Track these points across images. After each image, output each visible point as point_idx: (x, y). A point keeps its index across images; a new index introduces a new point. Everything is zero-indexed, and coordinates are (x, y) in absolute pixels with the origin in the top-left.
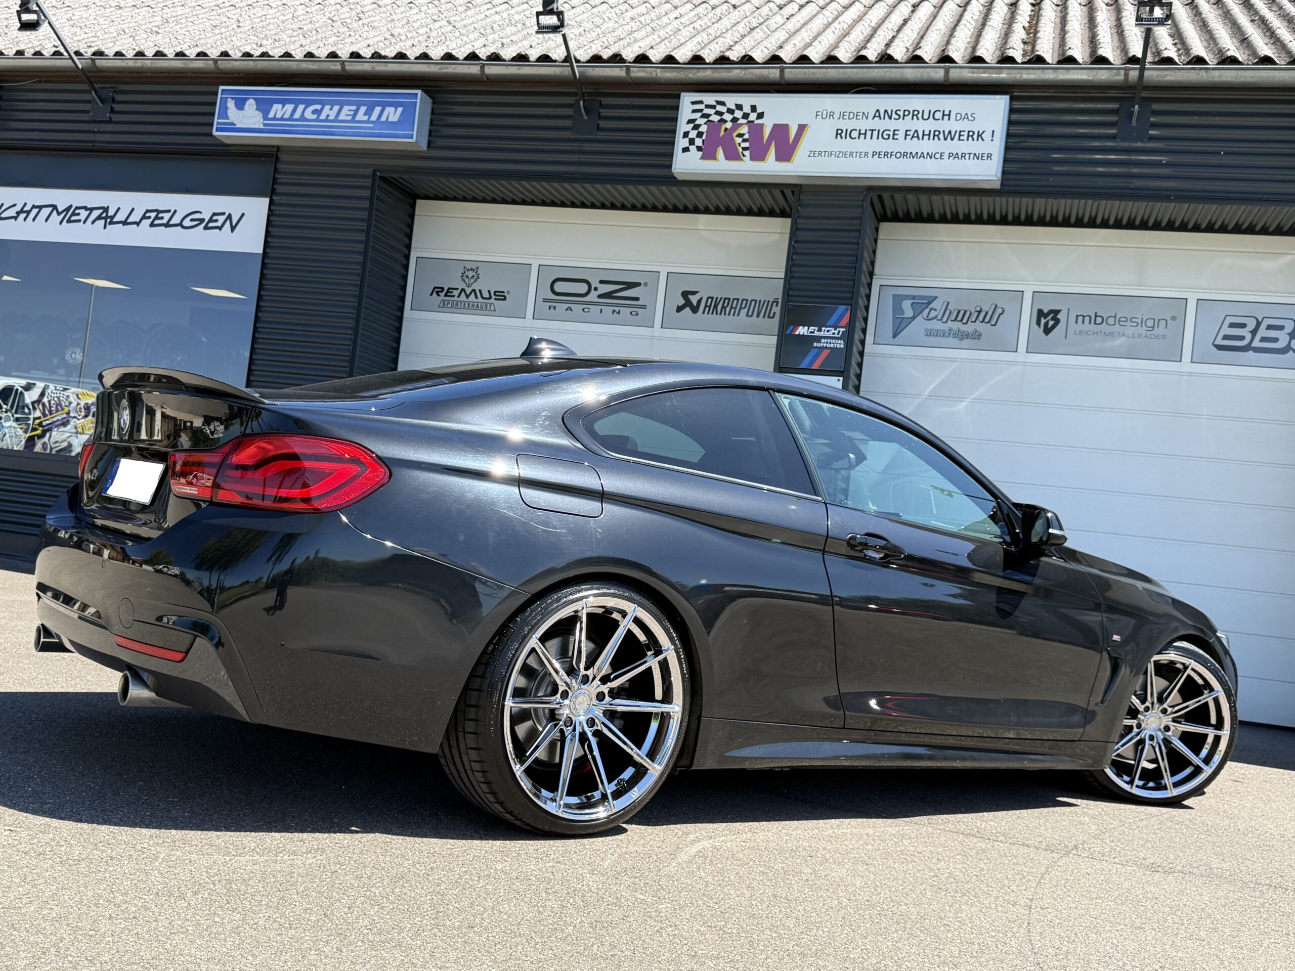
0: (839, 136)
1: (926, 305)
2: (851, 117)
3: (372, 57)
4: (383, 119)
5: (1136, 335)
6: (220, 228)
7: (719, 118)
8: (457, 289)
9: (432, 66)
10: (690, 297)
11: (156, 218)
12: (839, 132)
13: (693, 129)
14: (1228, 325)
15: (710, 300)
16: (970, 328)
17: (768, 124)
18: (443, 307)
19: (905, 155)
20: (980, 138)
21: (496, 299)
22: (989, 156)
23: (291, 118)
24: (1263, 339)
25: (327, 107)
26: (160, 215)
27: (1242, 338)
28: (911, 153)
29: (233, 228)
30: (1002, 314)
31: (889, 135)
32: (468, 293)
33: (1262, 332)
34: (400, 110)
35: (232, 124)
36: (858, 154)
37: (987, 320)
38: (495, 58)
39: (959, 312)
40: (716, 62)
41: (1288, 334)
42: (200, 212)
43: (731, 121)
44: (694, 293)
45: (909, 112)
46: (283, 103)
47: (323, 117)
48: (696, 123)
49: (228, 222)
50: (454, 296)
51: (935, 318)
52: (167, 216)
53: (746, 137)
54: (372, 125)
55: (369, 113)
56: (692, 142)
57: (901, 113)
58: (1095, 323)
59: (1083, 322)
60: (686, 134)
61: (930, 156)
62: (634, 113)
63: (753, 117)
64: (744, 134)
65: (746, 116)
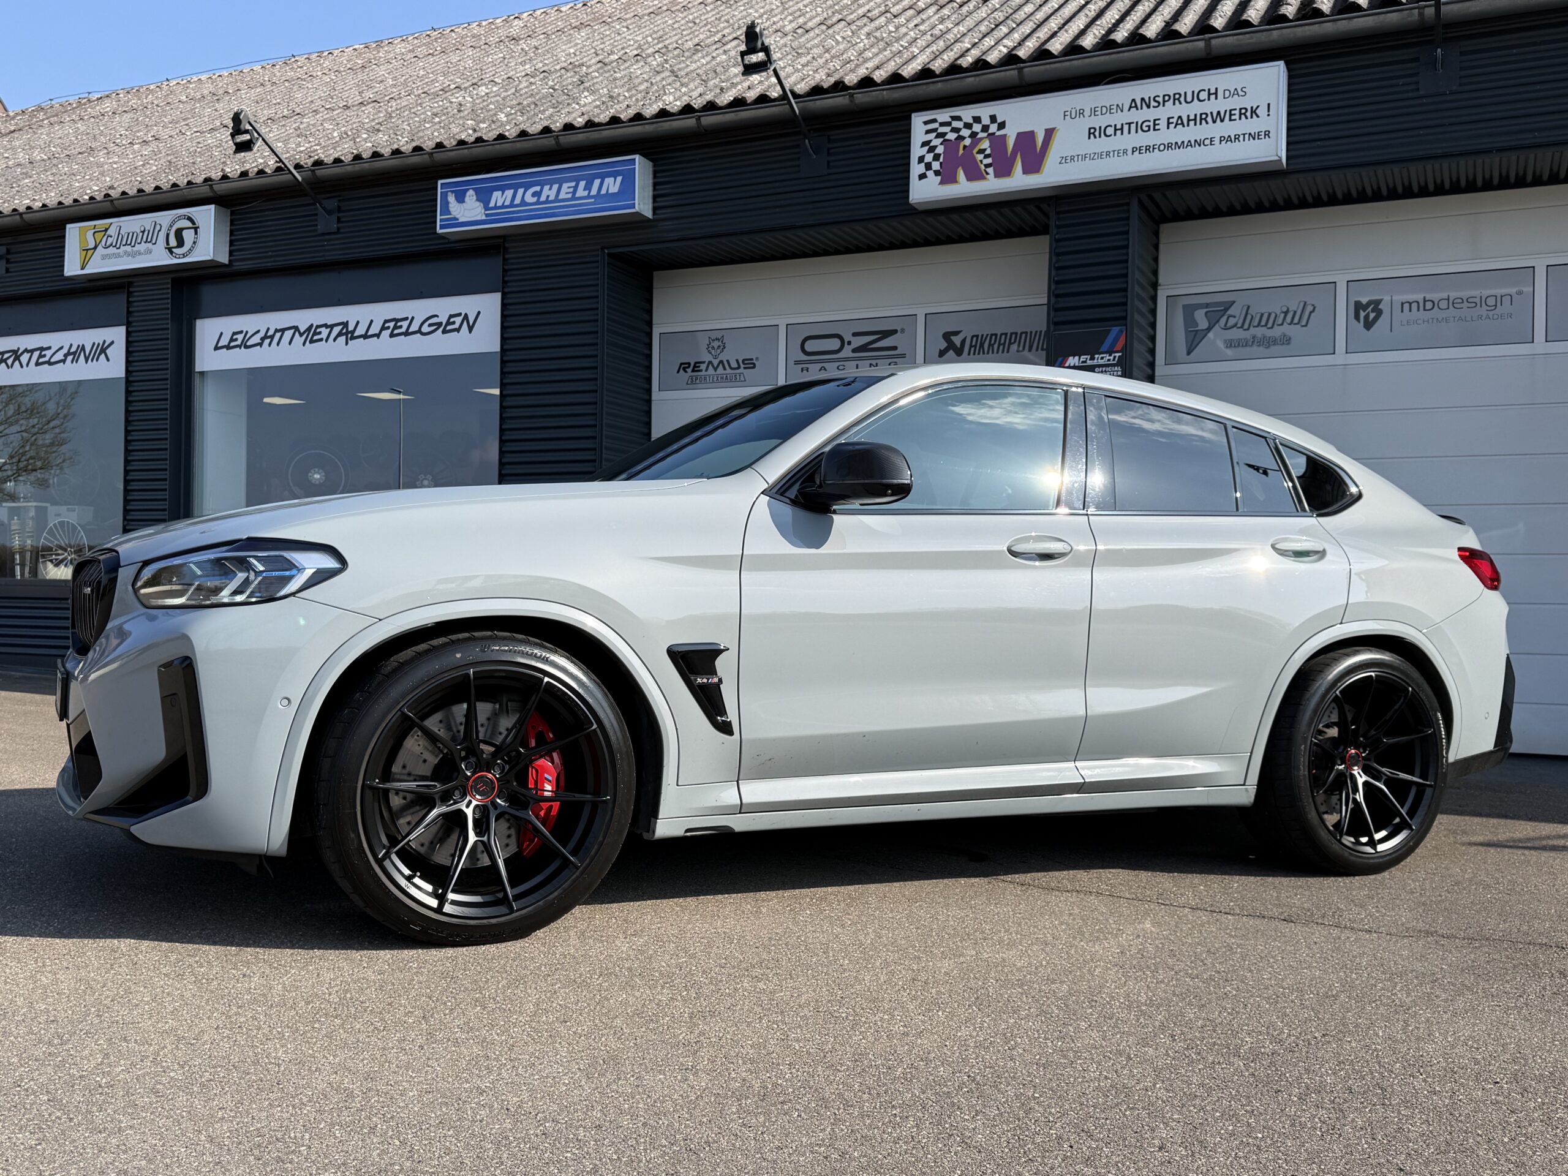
0: (1092, 136)
1: (1222, 313)
2: (1104, 111)
3: (586, 126)
4: (603, 191)
5: (1475, 318)
6: (458, 330)
7: (956, 135)
8: (704, 362)
10: (952, 338)
11: (395, 328)
12: (1092, 131)
13: (929, 152)
15: (975, 339)
16: (1277, 332)
17: (1011, 133)
18: (692, 383)
19: (1169, 146)
20: (1254, 115)
21: (745, 368)
22: (1267, 134)
23: (512, 205)
25: (547, 187)
26: (399, 324)
28: (1176, 143)
29: (471, 329)
30: (1313, 311)
31: (1149, 126)
32: (715, 365)
34: (619, 179)
35: (455, 219)
36: (1116, 153)
37: (1296, 320)
38: (711, 106)
39: (1262, 315)
40: (947, 72)
42: (437, 316)
43: (970, 137)
44: (956, 333)
45: (1169, 96)
46: (503, 189)
48: (932, 144)
49: (465, 323)
50: (701, 371)
51: (1235, 325)
52: (405, 324)
53: (988, 152)
54: (592, 200)
55: (588, 187)
56: (928, 166)
57: (1160, 99)
58: (1425, 310)
59: (1410, 311)
60: (921, 159)
61: (1198, 143)
62: (865, 143)
63: (993, 128)
64: (985, 150)
65: (985, 128)
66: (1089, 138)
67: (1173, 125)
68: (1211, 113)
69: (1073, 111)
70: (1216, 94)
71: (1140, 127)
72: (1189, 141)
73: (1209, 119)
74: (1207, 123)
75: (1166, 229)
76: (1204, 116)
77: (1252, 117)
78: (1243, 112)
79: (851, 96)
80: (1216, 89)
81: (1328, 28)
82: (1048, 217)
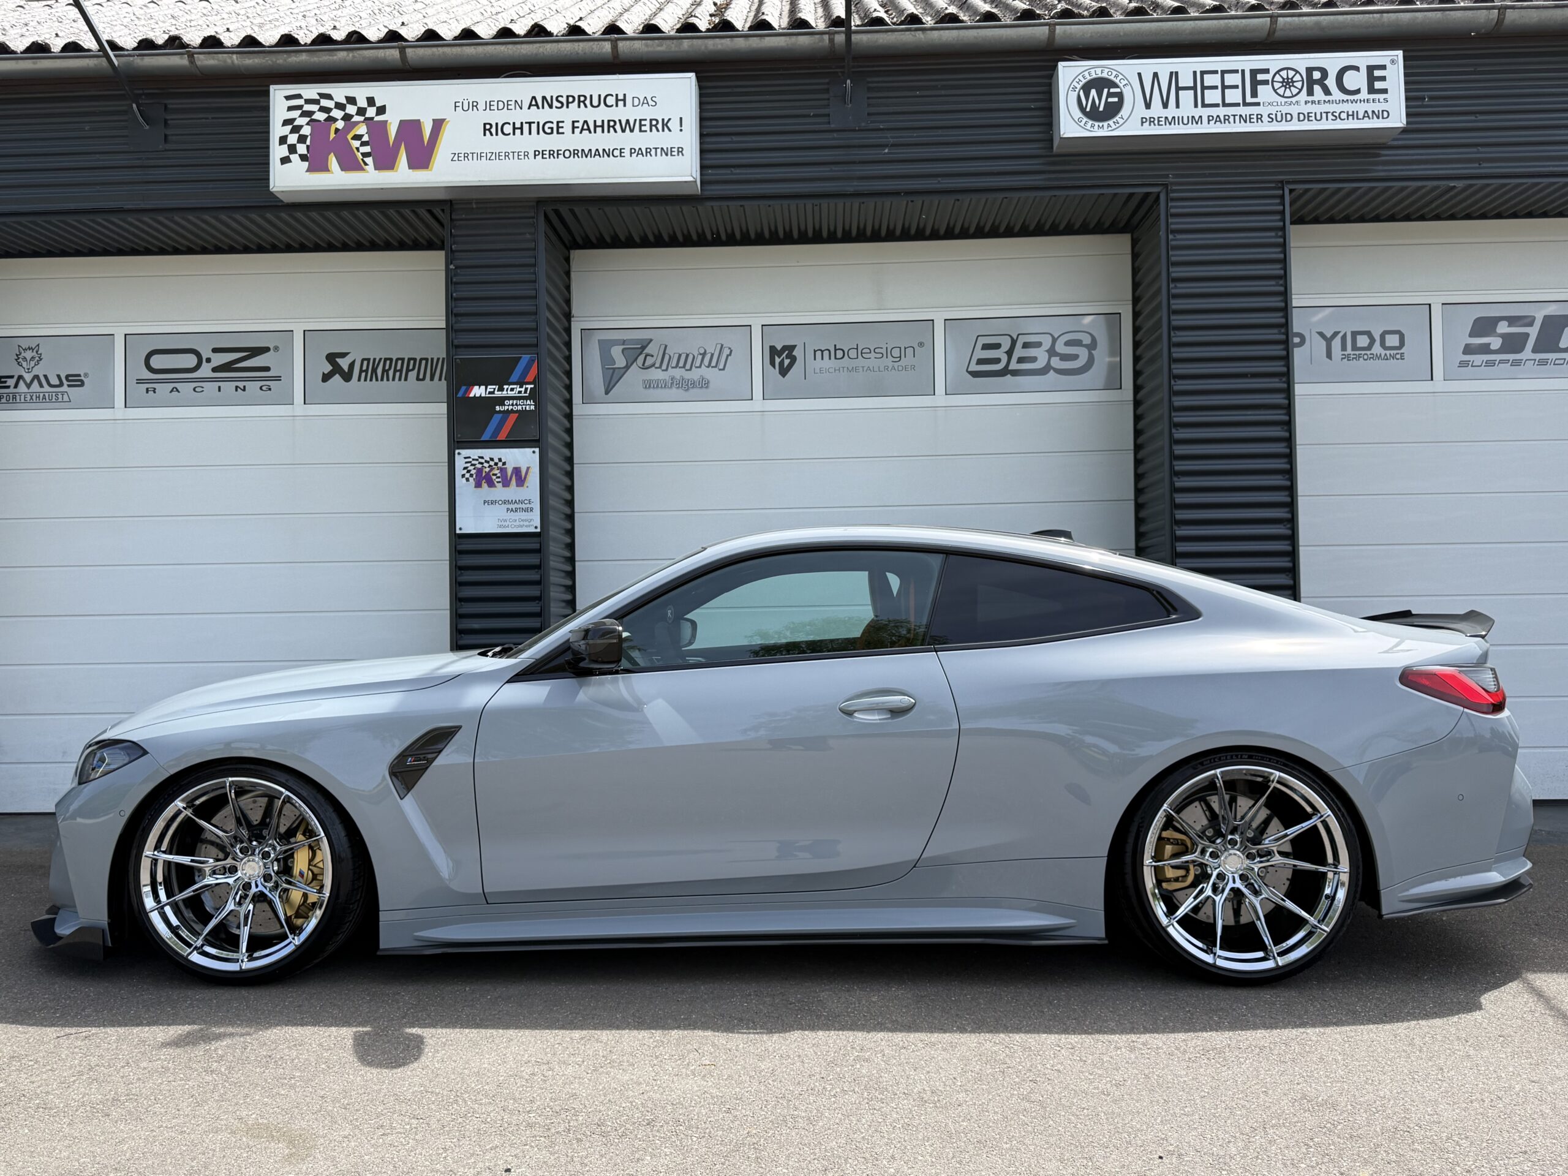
0: (487, 132)
1: (640, 351)
2: (500, 107)
5: (882, 368)
7: (327, 115)
8: (12, 377)
10: (337, 360)
12: (488, 127)
13: (292, 132)
14: (981, 347)
15: (365, 363)
16: (695, 374)
17: (393, 120)
19: (575, 153)
20: (665, 128)
21: (69, 386)
22: (682, 151)
24: (1021, 360)
27: (997, 361)
31: (552, 128)
32: (28, 381)
33: (1019, 352)
36: (516, 154)
40: (314, 42)
41: (1047, 351)
43: (342, 119)
44: (343, 355)
45: (574, 98)
48: (295, 124)
50: (8, 387)
53: (366, 138)
56: (292, 149)
57: (564, 100)
58: (836, 358)
59: (822, 358)
60: (283, 140)
61: (608, 153)
62: (213, 118)
63: (371, 112)
64: (362, 136)
65: (361, 111)
66: (485, 135)
67: (579, 130)
68: (620, 121)
69: (466, 103)
70: (624, 100)
71: (541, 128)
72: (597, 150)
73: (618, 127)
74: (615, 131)
75: (576, 255)
76: (612, 124)
77: (663, 130)
78: (653, 124)
79: (191, 56)
80: (625, 95)
81: (740, 44)
82: (442, 225)
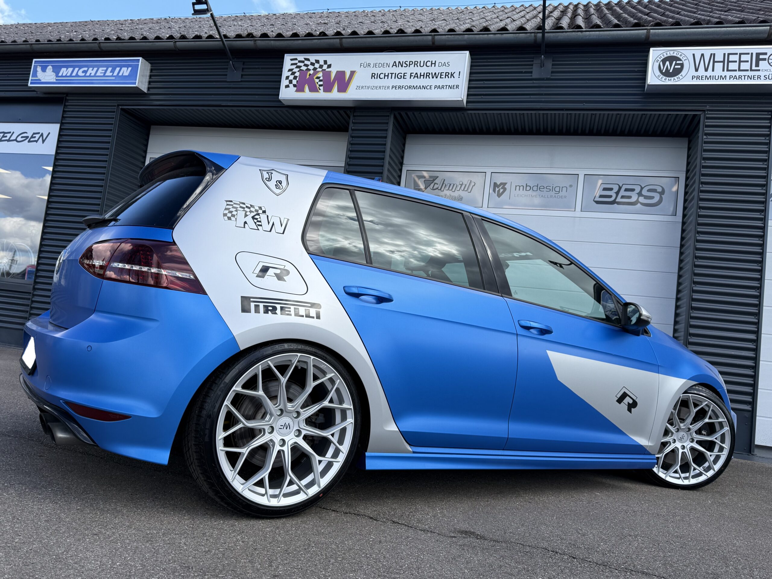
0: (373, 77)
1: (432, 181)
2: (380, 66)
3: (117, 39)
4: (120, 74)
5: (549, 197)
6: (36, 141)
7: (306, 68)
9: (147, 43)
11: (3, 136)
12: (373, 75)
13: (292, 74)
14: (602, 189)
16: (456, 194)
17: (333, 71)
19: (410, 87)
20: (452, 76)
22: (457, 87)
23: (71, 76)
24: (623, 197)
25: (91, 69)
26: (5, 135)
27: (610, 196)
28: (413, 86)
29: (43, 141)
30: (474, 185)
31: (401, 76)
33: (622, 193)
34: (130, 69)
35: (39, 80)
36: (384, 87)
37: (466, 189)
38: (183, 37)
39: (450, 185)
40: (305, 36)
41: (637, 194)
42: (26, 133)
43: (312, 70)
45: (412, 62)
46: (67, 67)
47: (88, 74)
48: (293, 71)
49: (41, 137)
51: (437, 188)
52: (9, 135)
53: (321, 78)
54: (114, 78)
55: (113, 71)
56: (291, 82)
57: (408, 63)
58: (526, 190)
59: (519, 190)
60: (287, 78)
61: (424, 87)
62: (261, 68)
63: (325, 67)
64: (320, 77)
67: (413, 77)
68: (432, 73)
69: (365, 64)
70: (435, 64)
71: (397, 76)
72: (420, 86)
73: (431, 76)
74: (429, 78)
75: (409, 137)
76: (428, 74)
78: (447, 75)
79: (255, 41)
80: (435, 61)
81: (491, 37)
